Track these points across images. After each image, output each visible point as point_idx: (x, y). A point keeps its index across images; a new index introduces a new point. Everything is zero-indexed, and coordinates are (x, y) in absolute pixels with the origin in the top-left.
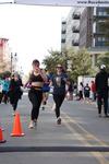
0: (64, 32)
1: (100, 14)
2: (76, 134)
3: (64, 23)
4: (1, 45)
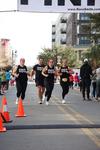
0: (54, 33)
1: (82, 19)
2: (68, 115)
3: (54, 26)
4: (4, 44)
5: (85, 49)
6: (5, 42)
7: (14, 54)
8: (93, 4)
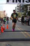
2: (18, 29)
4: (4, 12)
5: (23, 13)
6: (4, 11)
7: (7, 14)
8: (24, 2)
